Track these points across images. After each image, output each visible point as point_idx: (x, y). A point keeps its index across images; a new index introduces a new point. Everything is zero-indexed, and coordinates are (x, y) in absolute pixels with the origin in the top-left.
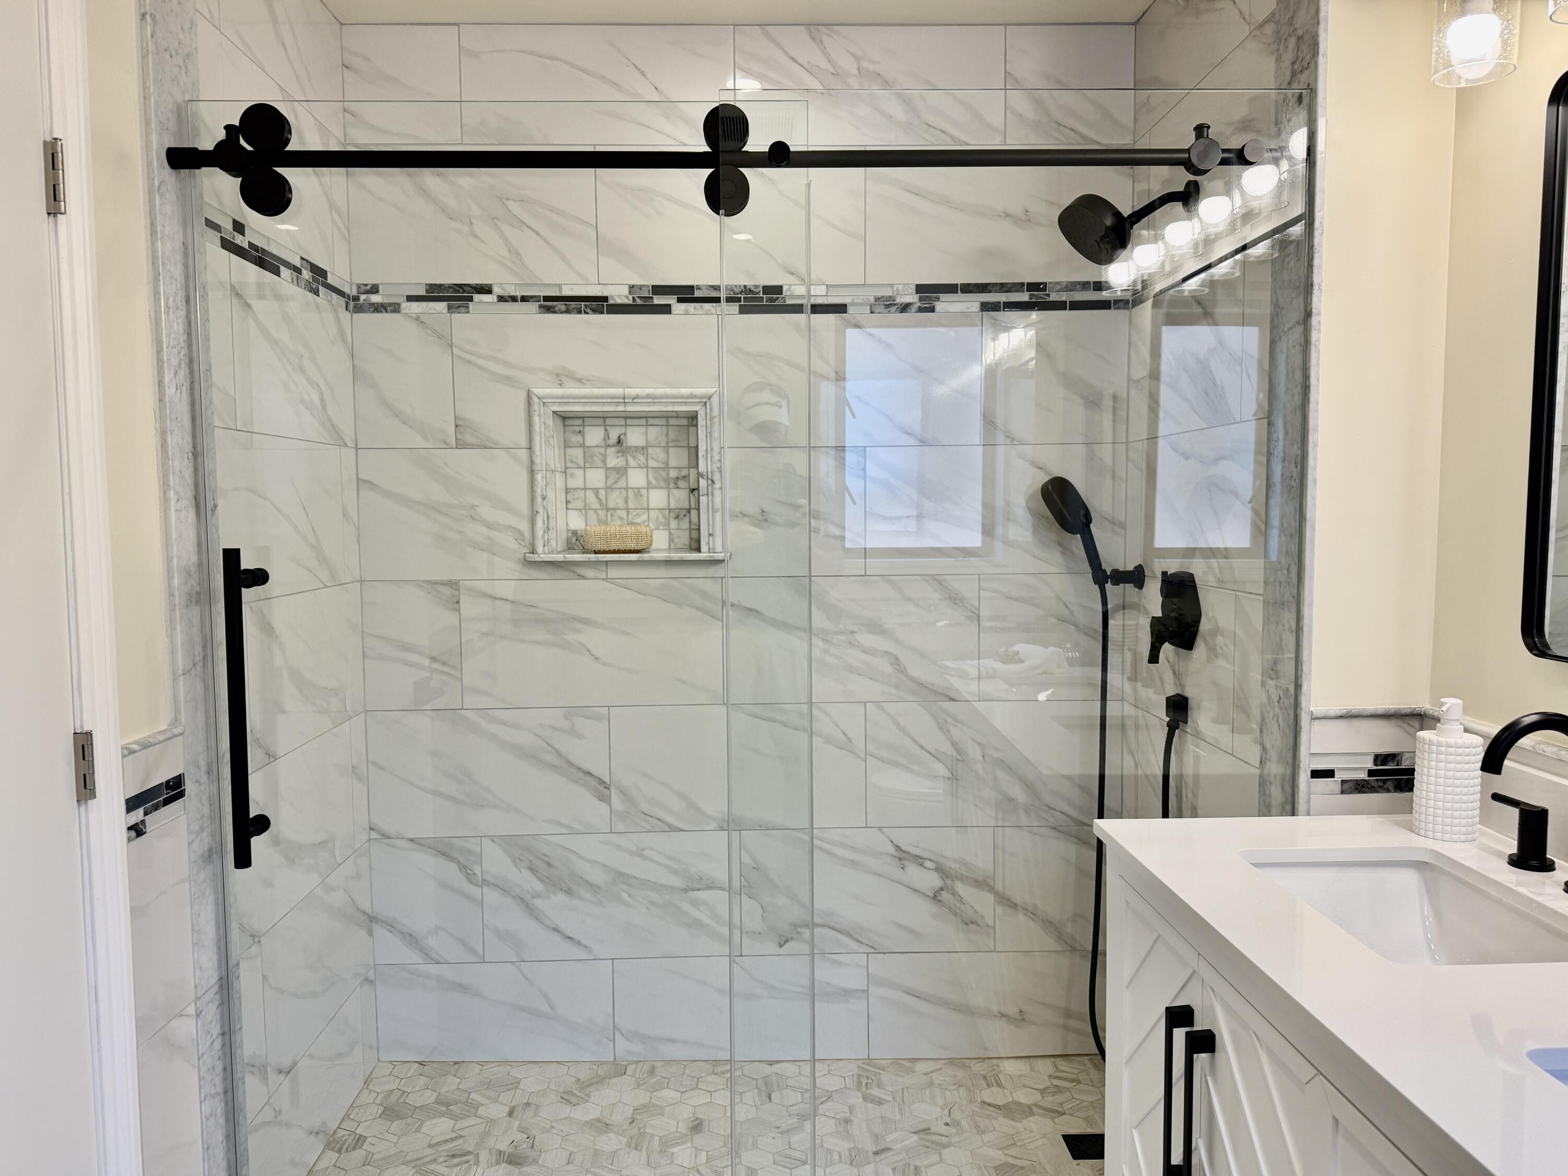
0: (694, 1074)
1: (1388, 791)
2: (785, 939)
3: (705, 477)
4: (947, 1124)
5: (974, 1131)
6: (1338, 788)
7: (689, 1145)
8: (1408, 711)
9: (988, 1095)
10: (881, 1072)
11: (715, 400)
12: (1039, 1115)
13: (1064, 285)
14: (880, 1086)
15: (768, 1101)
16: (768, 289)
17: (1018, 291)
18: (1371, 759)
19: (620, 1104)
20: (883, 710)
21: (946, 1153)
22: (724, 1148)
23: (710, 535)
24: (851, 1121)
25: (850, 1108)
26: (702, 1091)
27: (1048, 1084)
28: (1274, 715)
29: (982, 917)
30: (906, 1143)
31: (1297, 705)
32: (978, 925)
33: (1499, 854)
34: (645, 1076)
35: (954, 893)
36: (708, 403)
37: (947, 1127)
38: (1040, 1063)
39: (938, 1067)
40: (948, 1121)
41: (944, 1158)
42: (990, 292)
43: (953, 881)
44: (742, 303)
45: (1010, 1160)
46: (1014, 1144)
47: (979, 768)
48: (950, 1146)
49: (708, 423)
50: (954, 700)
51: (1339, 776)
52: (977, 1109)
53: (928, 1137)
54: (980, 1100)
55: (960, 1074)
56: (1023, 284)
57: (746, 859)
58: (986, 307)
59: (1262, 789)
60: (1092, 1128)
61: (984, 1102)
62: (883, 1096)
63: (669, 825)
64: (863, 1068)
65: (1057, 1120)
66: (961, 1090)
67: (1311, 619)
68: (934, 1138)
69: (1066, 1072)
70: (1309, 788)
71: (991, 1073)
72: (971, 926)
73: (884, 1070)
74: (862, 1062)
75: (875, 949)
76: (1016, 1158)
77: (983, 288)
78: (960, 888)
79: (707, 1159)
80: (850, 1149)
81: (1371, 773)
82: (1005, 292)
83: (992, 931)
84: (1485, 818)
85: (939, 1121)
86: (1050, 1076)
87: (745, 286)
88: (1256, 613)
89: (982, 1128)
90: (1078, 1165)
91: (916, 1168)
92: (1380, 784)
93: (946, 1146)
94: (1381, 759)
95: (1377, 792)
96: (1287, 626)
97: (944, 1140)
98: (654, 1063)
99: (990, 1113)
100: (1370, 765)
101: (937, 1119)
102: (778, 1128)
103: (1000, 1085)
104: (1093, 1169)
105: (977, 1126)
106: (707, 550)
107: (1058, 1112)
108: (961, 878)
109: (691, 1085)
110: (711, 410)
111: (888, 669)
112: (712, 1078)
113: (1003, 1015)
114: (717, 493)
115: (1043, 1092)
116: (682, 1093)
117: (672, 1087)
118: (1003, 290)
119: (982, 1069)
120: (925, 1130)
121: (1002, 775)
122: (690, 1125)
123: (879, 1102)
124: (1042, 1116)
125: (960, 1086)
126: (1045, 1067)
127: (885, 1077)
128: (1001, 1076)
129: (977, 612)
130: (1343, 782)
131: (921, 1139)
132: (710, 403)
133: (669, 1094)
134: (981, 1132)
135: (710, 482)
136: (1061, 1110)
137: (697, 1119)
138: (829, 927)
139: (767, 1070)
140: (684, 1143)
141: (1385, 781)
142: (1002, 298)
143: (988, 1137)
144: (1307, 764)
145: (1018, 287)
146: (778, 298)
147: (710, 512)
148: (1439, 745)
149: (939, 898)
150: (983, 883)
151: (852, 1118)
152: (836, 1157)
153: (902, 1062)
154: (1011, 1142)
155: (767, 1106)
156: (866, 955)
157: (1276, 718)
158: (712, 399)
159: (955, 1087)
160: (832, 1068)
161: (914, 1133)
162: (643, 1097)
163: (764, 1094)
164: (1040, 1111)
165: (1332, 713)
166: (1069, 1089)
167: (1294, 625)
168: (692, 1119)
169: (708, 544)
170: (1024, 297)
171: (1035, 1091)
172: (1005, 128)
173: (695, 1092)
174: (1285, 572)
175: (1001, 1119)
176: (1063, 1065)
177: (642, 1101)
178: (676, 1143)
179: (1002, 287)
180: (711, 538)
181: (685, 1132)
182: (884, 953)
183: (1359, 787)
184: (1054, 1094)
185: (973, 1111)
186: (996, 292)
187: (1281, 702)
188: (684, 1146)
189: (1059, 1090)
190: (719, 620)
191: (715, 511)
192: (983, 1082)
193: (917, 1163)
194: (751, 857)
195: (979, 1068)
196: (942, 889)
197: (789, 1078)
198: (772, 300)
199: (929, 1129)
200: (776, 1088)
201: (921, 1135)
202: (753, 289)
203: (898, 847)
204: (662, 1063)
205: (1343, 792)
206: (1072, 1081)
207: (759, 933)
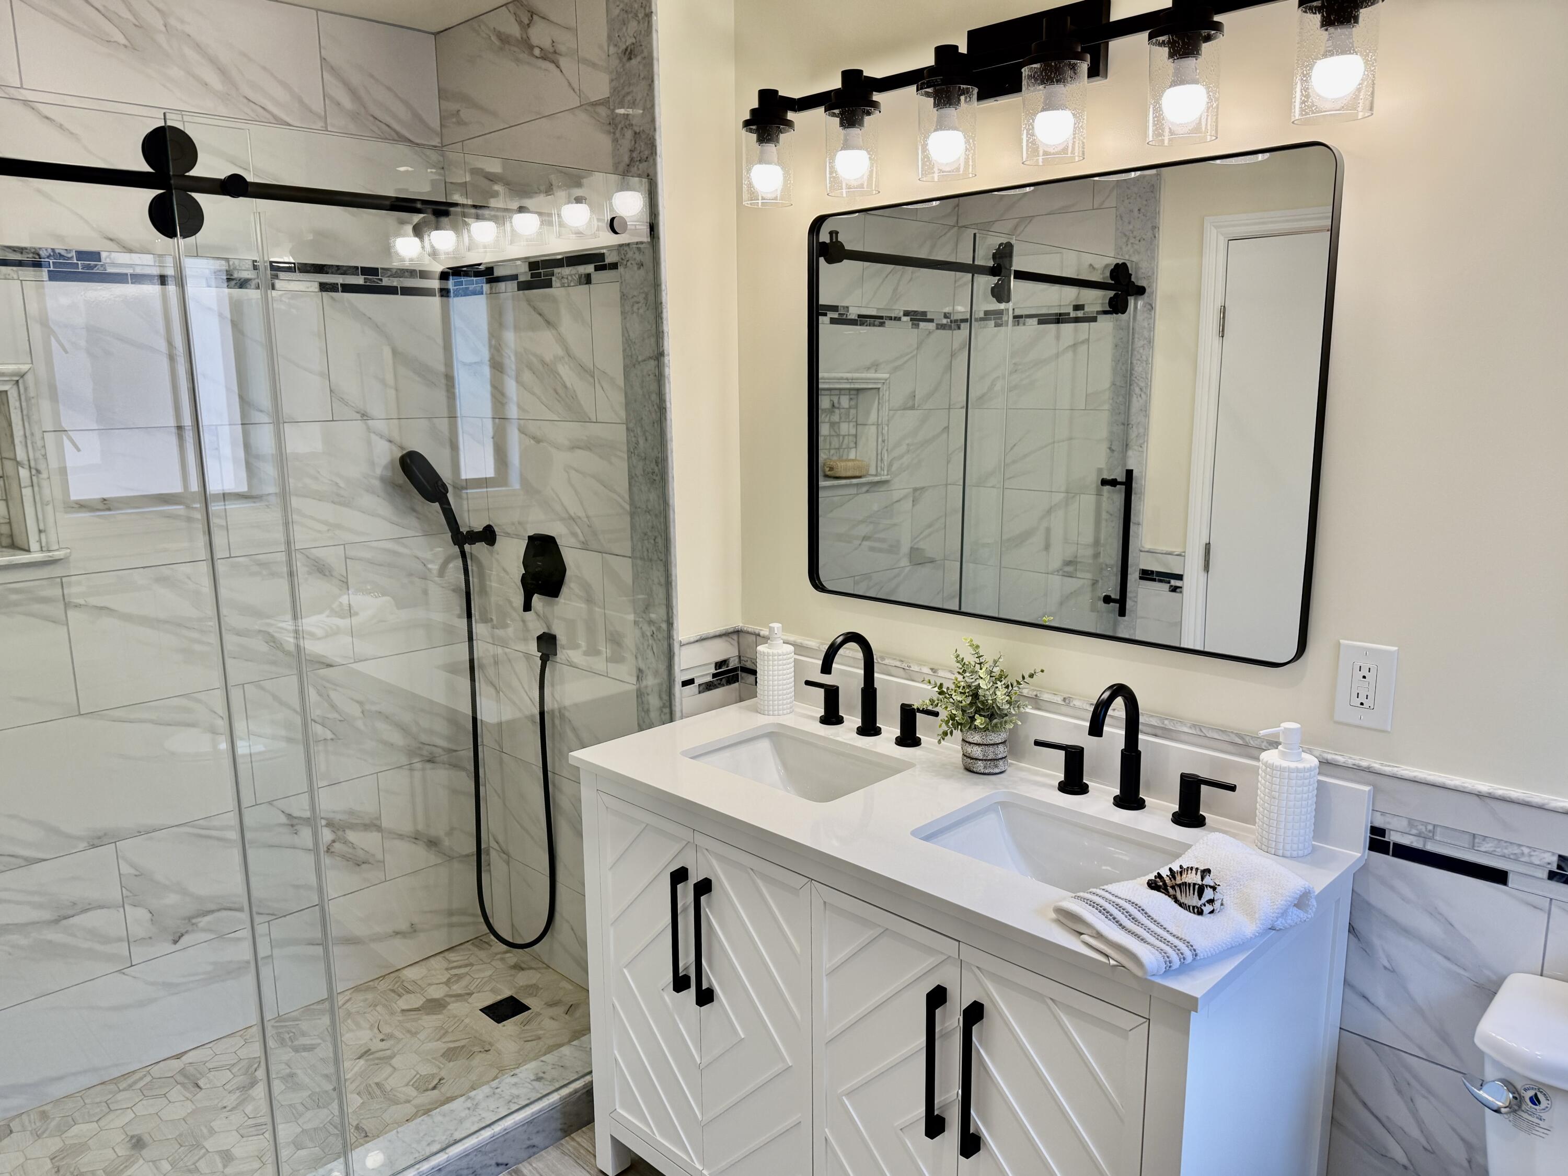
0: (98, 1100)
1: (723, 685)
2: (179, 934)
3: (27, 467)
4: (382, 1040)
5: (408, 1035)
6: (696, 690)
7: (141, 1161)
8: (732, 630)
9: (403, 1004)
10: (297, 1023)
11: (29, 378)
12: (453, 1002)
13: (394, 271)
14: (304, 1034)
15: (198, 1090)
16: (81, 255)
17: (353, 274)
18: (713, 666)
19: (29, 1161)
20: (263, 689)
21: (394, 1062)
22: (182, 1148)
23: (40, 531)
24: (295, 1074)
25: (287, 1064)
26: (119, 1112)
27: (449, 976)
28: (648, 646)
29: (373, 855)
30: (356, 1069)
31: (670, 637)
32: (369, 863)
33: (812, 718)
34: (38, 1124)
35: (346, 842)
36: (20, 382)
37: (384, 1042)
38: (432, 961)
39: (347, 998)
40: (381, 1037)
41: (396, 1066)
42: (327, 273)
43: (344, 831)
44: (52, 269)
45: (452, 1045)
46: (447, 1032)
47: (360, 724)
48: (395, 1056)
49: (24, 404)
50: (331, 666)
51: (697, 682)
52: (400, 1018)
53: (371, 1057)
54: (399, 1010)
55: (370, 996)
56: (357, 268)
57: (126, 869)
58: (324, 287)
59: (640, 700)
60: (500, 995)
61: (403, 1011)
62: (313, 1042)
63: (26, 859)
64: (277, 1026)
65: (470, 1000)
66: (379, 1008)
67: (676, 576)
68: (377, 1055)
69: (458, 961)
70: (681, 694)
71: (396, 986)
72: (364, 866)
73: (300, 1020)
74: (274, 1021)
75: (275, 915)
76: (454, 1041)
77: (319, 269)
78: (351, 836)
79: (171, 1165)
80: (309, 1096)
81: (714, 676)
82: (341, 274)
83: (382, 864)
84: (798, 696)
85: (374, 1040)
86: (447, 969)
87: (53, 250)
88: (624, 569)
89: (414, 1030)
90: (504, 1026)
91: (377, 1084)
92: (719, 682)
93: (391, 1057)
94: (719, 665)
95: (717, 688)
96: (656, 581)
97: (388, 1053)
98: (41, 1109)
99: (413, 1017)
100: (713, 671)
101: (371, 1040)
102: (225, 1107)
103: (409, 992)
104: (516, 1025)
105: (409, 1031)
106: (38, 548)
107: (468, 994)
108: (352, 827)
109: (102, 1110)
110: (26, 389)
111: (263, 648)
112: (120, 1096)
113: (397, 933)
114: (45, 484)
115: (448, 983)
116: (97, 1121)
117: (80, 1121)
118: (339, 272)
119: (387, 985)
120: (366, 1052)
121: (381, 726)
122: (130, 1146)
123: (310, 1048)
124: (457, 1001)
125: (376, 1006)
126: (438, 964)
127: (304, 1026)
128: (405, 984)
129: (345, 580)
130: (700, 685)
131: (367, 1061)
132: (24, 382)
133: (81, 1130)
134: (414, 1034)
135: (34, 472)
136: (469, 991)
137: (132, 1137)
138: (225, 909)
139: (177, 1064)
140: (134, 1163)
141: (721, 680)
142: (339, 279)
143: (422, 1036)
144: (680, 677)
145: (353, 270)
146: (96, 266)
147: (39, 505)
148: (773, 655)
149: (332, 850)
150: (373, 825)
151: (294, 1071)
152: (301, 1108)
153: (312, 1007)
154: (443, 1032)
155: (201, 1095)
156: (267, 924)
157: (650, 648)
158: (26, 377)
159: (372, 1008)
160: (247, 1037)
161: (359, 1058)
162: (53, 1144)
163: (190, 1086)
164: (453, 999)
165: (692, 640)
166: (467, 973)
167: (663, 580)
168: (128, 1139)
169: (40, 541)
170: (359, 280)
171: (441, 985)
172: (325, 112)
173: (111, 1116)
174: (652, 542)
175: (425, 1017)
176: (452, 956)
177: (54, 1149)
178: (126, 1167)
179: (338, 269)
180: (43, 536)
181: (128, 1153)
182: (285, 916)
183: (708, 687)
184: (457, 982)
185: (399, 1021)
186: (332, 273)
187: (655, 636)
188: (136, 1166)
189: (459, 977)
190: (63, 624)
191: (45, 504)
192: (393, 995)
193: (377, 1080)
194: (132, 866)
195: (383, 985)
196: (334, 841)
197: (206, 1062)
198: (89, 267)
199: (370, 1050)
200: (199, 1076)
201: (365, 1057)
202: (63, 253)
203: (289, 816)
204: (51, 1105)
205: (700, 693)
206: (466, 966)
207: (150, 938)
